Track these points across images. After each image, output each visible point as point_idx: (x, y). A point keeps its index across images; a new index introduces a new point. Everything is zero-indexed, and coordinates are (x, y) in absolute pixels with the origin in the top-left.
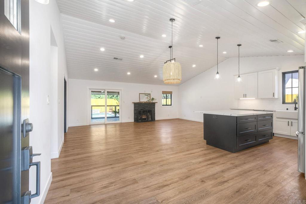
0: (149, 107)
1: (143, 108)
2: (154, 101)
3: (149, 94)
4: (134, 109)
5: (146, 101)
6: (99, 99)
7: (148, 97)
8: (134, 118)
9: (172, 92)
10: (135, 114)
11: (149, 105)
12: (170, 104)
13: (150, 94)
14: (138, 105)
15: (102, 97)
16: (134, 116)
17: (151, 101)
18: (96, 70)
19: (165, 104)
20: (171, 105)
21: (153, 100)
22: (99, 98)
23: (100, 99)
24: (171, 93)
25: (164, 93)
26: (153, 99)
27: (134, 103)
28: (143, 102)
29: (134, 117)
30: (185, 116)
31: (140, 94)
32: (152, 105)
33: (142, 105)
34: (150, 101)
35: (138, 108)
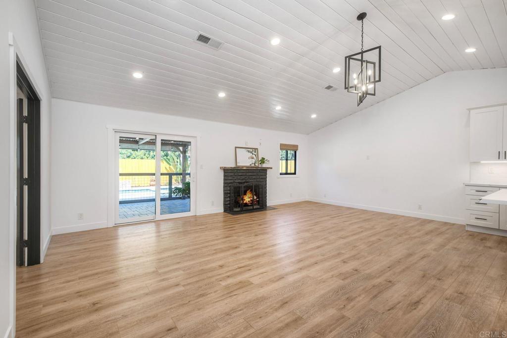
0: (254, 177)
1: (244, 181)
2: (264, 166)
3: (255, 149)
4: (224, 183)
5: (248, 165)
6: (128, 160)
7: (254, 156)
8: (225, 205)
9: (297, 146)
10: (225, 194)
11: (255, 174)
12: (293, 171)
13: (257, 149)
14: (232, 174)
15: (134, 155)
16: (225, 198)
17: (260, 166)
18: (138, 75)
19: (284, 171)
20: (295, 173)
21: (264, 163)
22: (129, 157)
23: (130, 160)
24: (295, 149)
25: (284, 147)
26: (263, 161)
27: (224, 170)
28: (243, 167)
29: (225, 201)
30: (325, 196)
31: (236, 148)
32: (261, 174)
33: (240, 174)
34: (257, 165)
35: (232, 181)
